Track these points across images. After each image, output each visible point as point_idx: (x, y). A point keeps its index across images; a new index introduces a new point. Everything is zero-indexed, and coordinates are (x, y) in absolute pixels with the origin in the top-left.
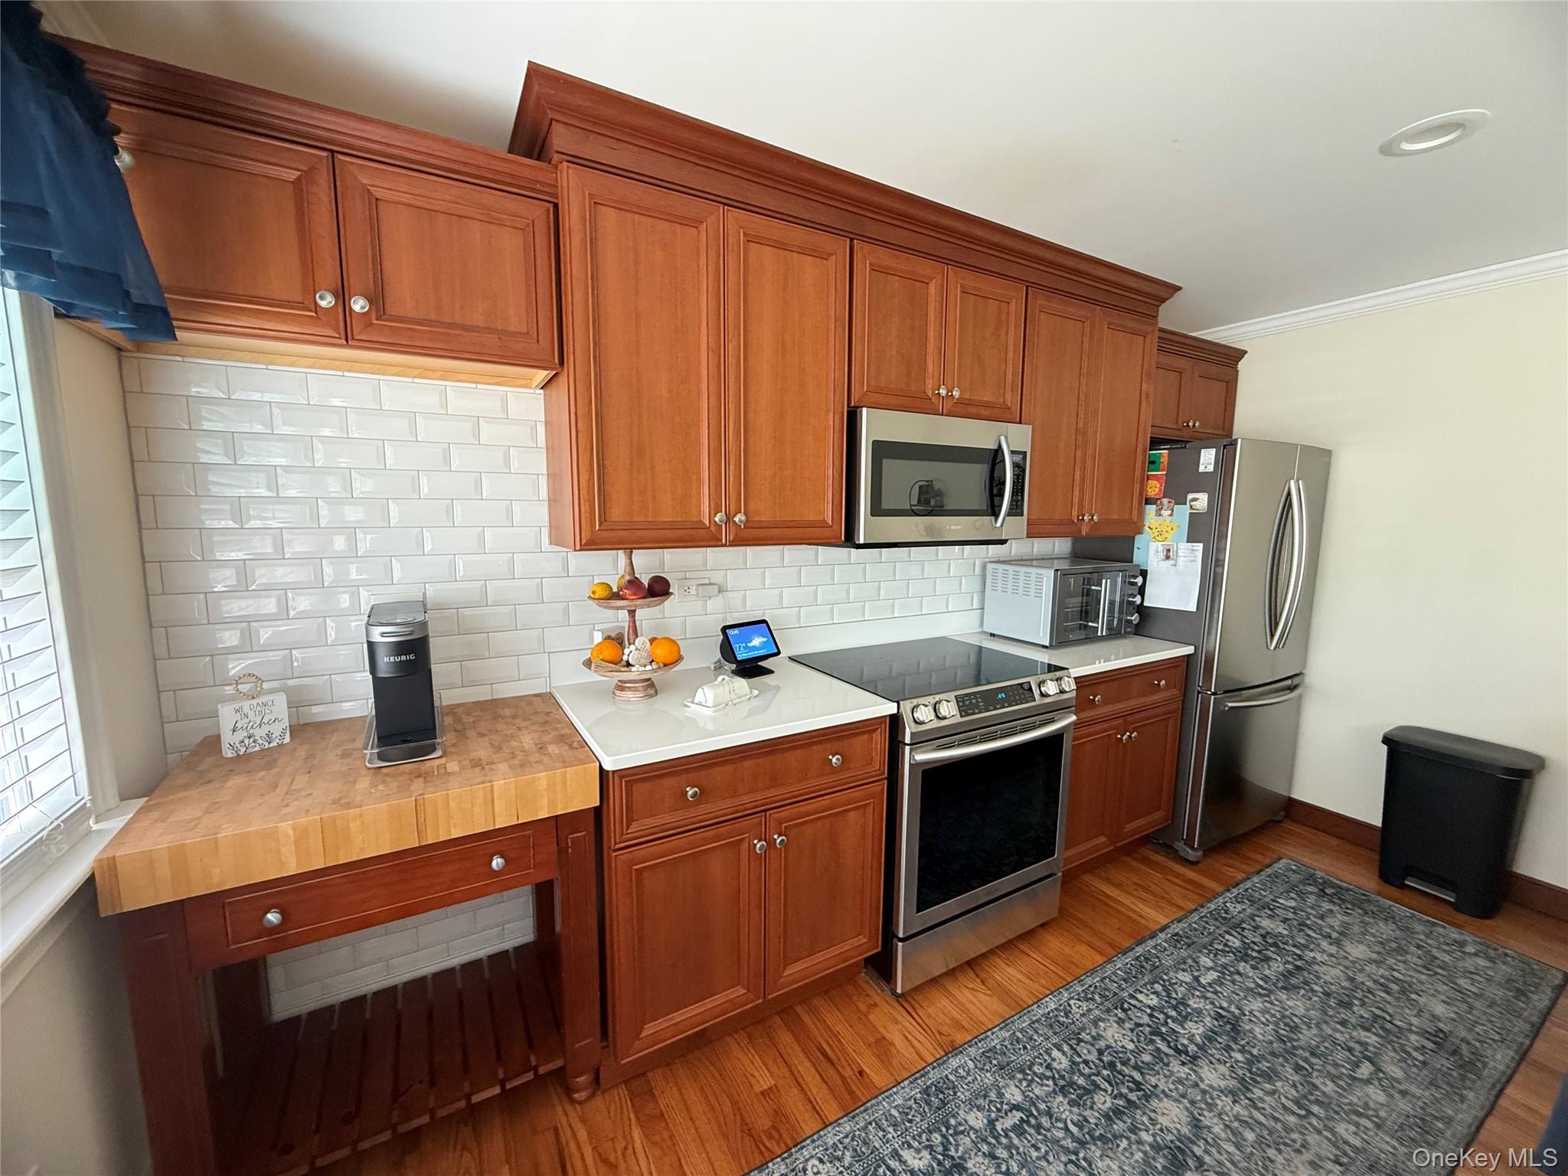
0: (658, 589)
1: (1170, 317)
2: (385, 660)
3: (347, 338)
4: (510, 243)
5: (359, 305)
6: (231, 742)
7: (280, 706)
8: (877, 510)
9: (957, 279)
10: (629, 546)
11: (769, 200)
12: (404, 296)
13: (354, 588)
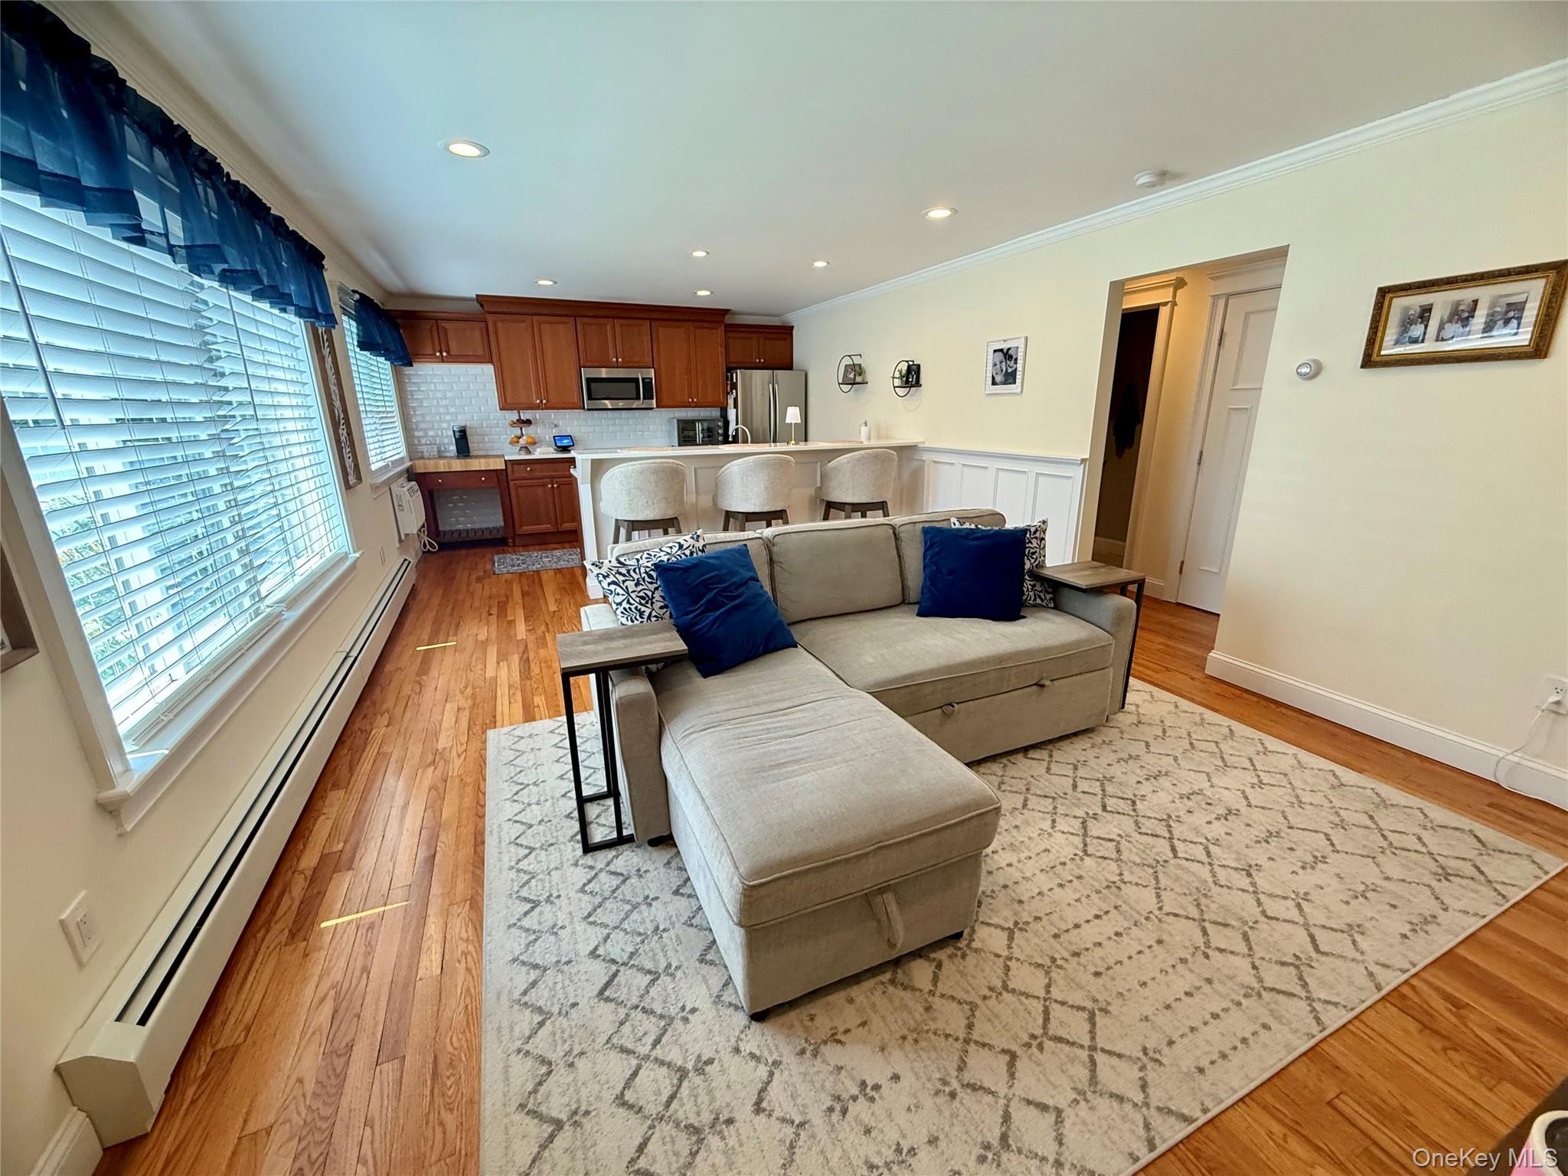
0: (528, 422)
1: (728, 320)
2: (457, 434)
3: (443, 361)
4: (477, 334)
5: (444, 354)
6: (426, 454)
7: (435, 449)
8: (590, 398)
9: (618, 322)
10: (519, 410)
11: (546, 311)
12: (454, 350)
13: (448, 422)
